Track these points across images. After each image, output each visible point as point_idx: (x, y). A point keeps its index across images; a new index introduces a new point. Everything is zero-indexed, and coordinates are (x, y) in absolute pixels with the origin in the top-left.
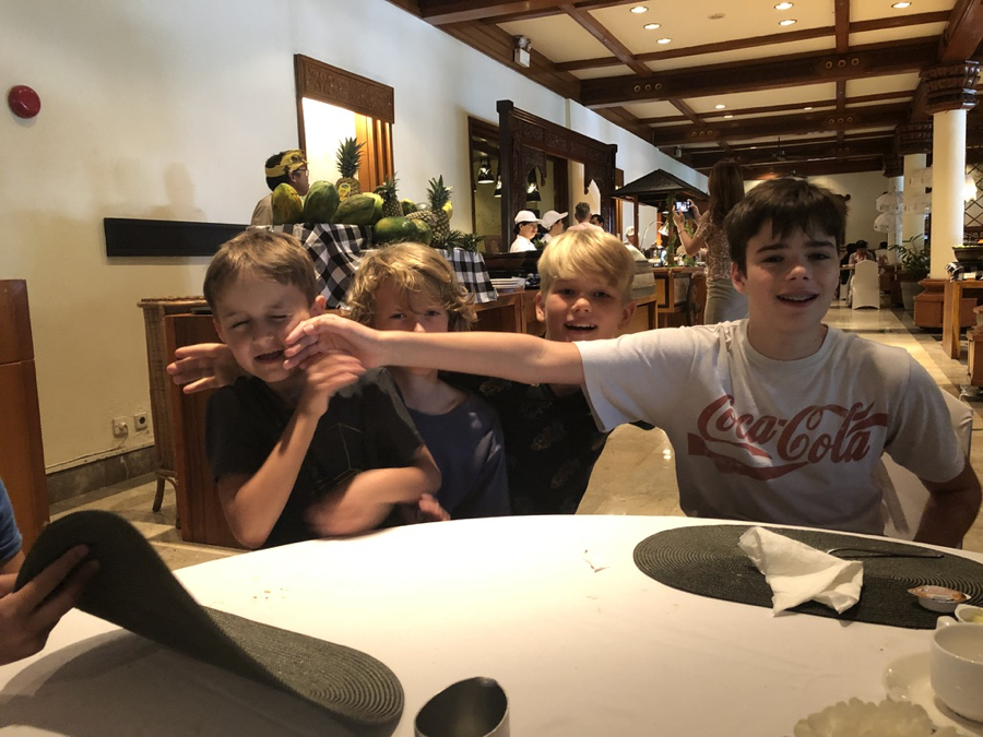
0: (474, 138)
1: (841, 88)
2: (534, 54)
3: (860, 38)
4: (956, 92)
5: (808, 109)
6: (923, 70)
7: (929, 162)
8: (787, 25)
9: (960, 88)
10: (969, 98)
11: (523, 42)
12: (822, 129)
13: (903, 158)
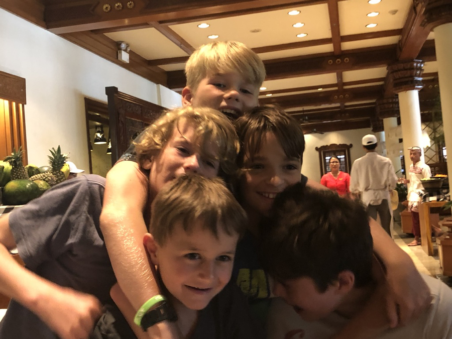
0: (89, 112)
1: (340, 77)
2: (132, 54)
3: (347, 46)
4: (411, 79)
5: (320, 90)
6: (389, 65)
7: (399, 123)
8: (302, 37)
9: (412, 76)
10: (418, 83)
11: (123, 46)
12: (330, 102)
13: (382, 120)
